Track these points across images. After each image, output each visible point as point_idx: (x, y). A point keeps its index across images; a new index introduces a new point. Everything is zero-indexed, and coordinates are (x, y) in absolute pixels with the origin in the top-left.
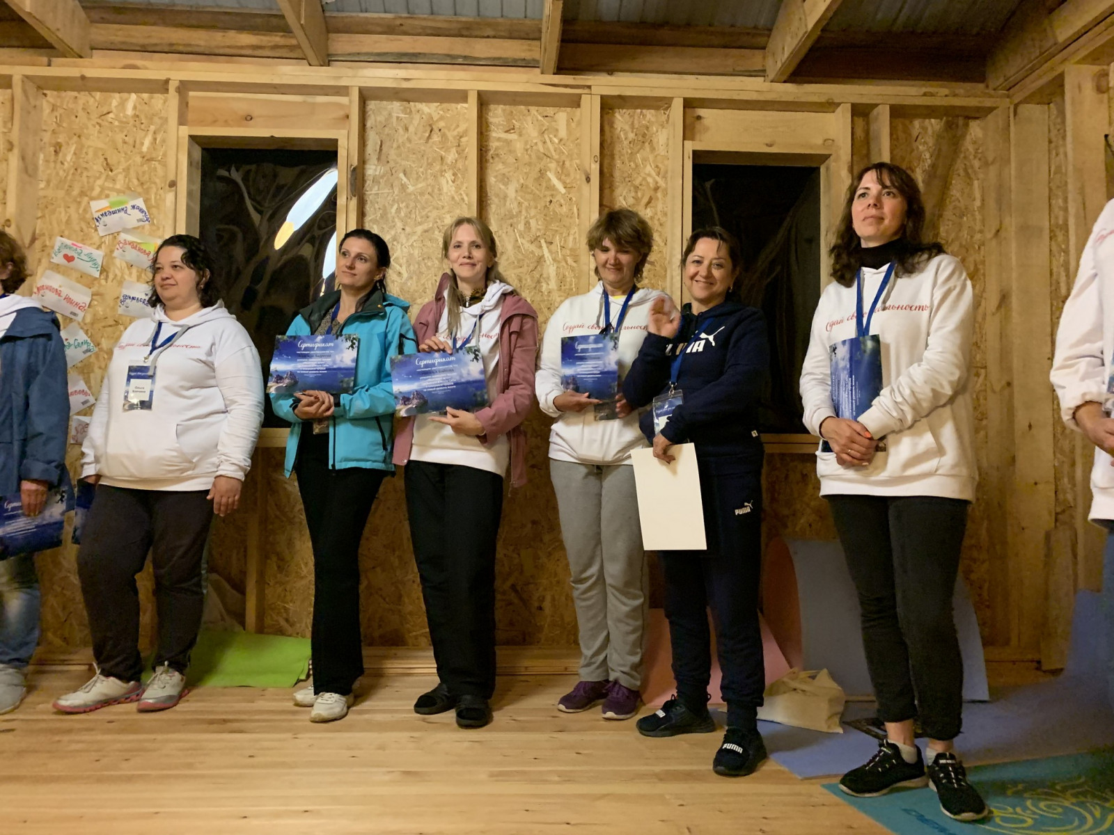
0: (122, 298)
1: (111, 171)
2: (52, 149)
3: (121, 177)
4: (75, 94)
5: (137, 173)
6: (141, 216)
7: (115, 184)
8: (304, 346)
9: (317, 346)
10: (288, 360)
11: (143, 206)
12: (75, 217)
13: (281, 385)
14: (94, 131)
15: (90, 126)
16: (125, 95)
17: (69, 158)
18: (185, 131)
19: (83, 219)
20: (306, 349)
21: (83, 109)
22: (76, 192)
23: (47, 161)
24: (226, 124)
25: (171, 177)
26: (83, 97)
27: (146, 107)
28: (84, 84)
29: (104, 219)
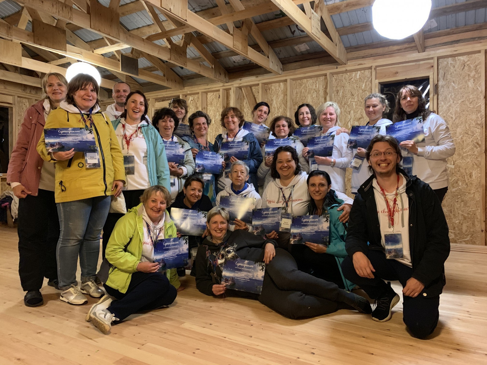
1: (353, 96)
2: (336, 92)
3: (356, 97)
7: (354, 100)
15: (346, 83)
16: (356, 72)
17: (341, 94)
18: (377, 81)
21: (344, 78)
23: (335, 96)
24: (389, 76)
26: (344, 75)
27: (363, 75)
28: (346, 71)
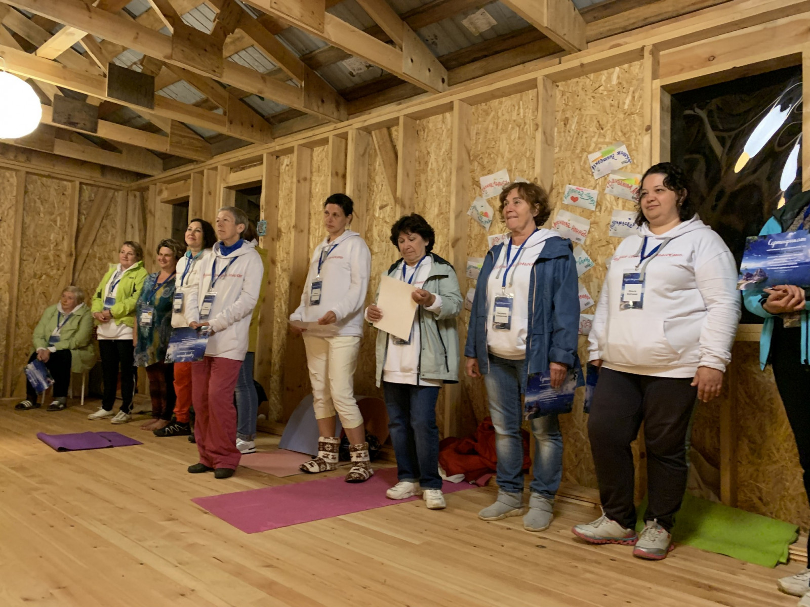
0: (611, 224)
1: (602, 129)
2: (563, 123)
3: (609, 132)
4: (577, 79)
5: (621, 127)
6: (624, 158)
7: (605, 138)
8: (773, 244)
9: (787, 242)
10: (758, 258)
11: (626, 151)
12: (578, 168)
13: (750, 281)
14: (589, 103)
15: (587, 100)
16: (611, 70)
17: (573, 127)
18: (658, 83)
19: (583, 169)
20: (777, 246)
21: (583, 89)
22: (578, 151)
23: (559, 132)
24: (692, 68)
25: (647, 123)
26: (583, 80)
27: (627, 75)
28: (583, 70)
29: (598, 166)
